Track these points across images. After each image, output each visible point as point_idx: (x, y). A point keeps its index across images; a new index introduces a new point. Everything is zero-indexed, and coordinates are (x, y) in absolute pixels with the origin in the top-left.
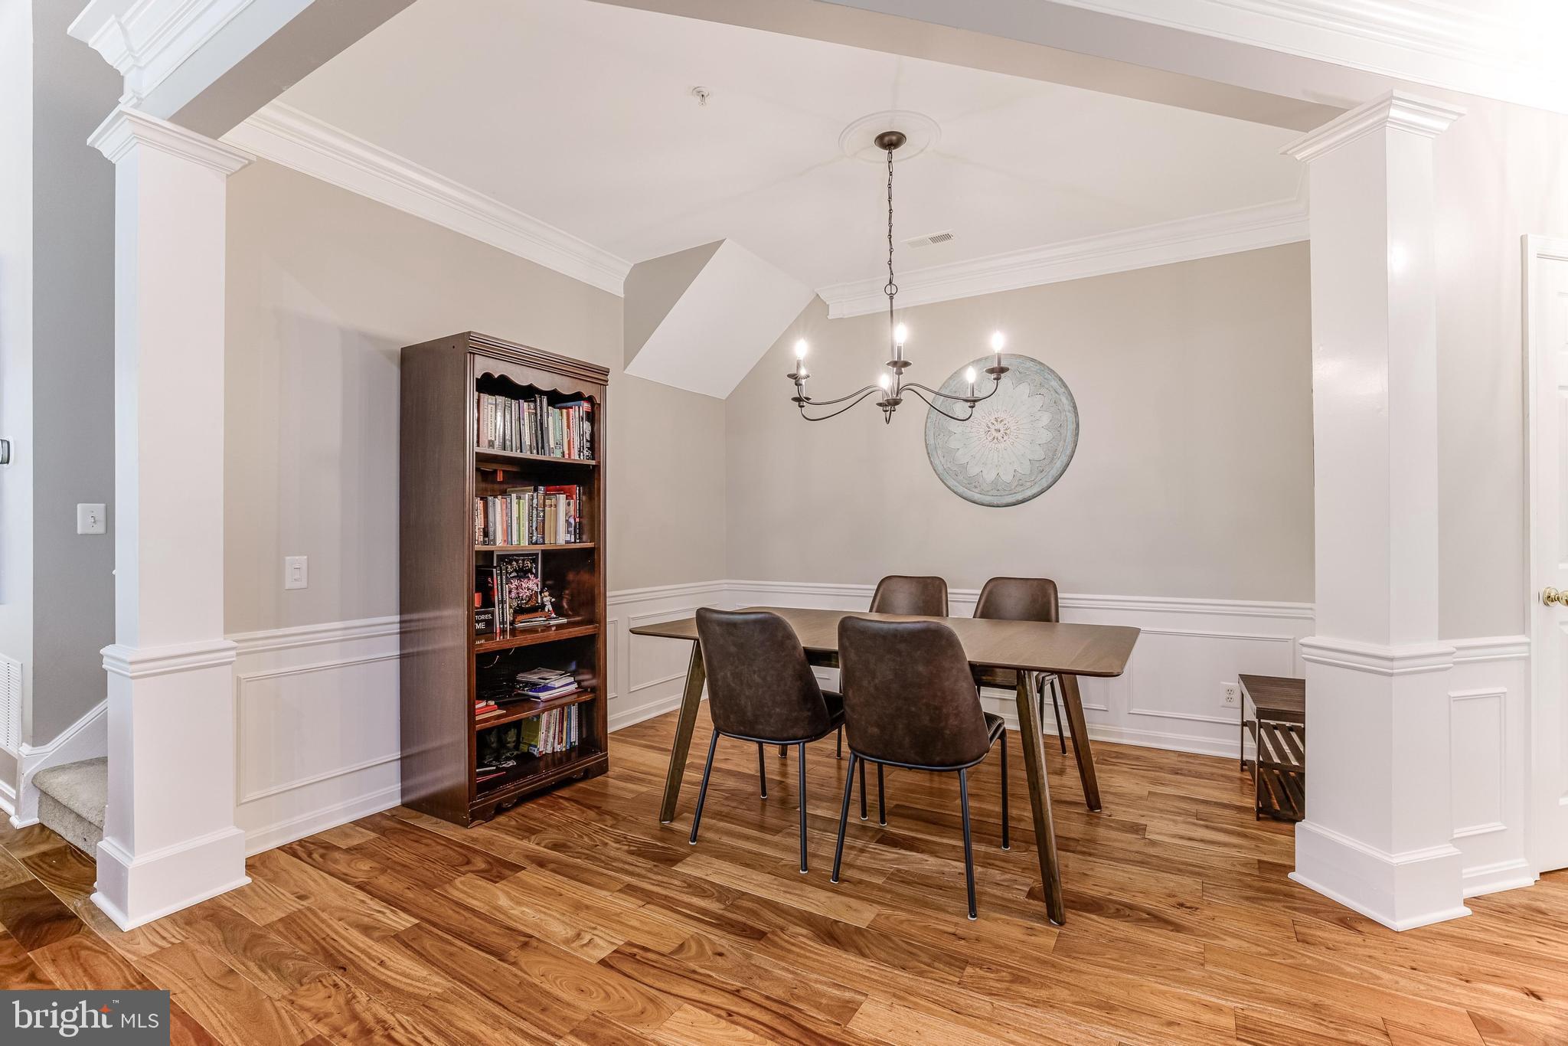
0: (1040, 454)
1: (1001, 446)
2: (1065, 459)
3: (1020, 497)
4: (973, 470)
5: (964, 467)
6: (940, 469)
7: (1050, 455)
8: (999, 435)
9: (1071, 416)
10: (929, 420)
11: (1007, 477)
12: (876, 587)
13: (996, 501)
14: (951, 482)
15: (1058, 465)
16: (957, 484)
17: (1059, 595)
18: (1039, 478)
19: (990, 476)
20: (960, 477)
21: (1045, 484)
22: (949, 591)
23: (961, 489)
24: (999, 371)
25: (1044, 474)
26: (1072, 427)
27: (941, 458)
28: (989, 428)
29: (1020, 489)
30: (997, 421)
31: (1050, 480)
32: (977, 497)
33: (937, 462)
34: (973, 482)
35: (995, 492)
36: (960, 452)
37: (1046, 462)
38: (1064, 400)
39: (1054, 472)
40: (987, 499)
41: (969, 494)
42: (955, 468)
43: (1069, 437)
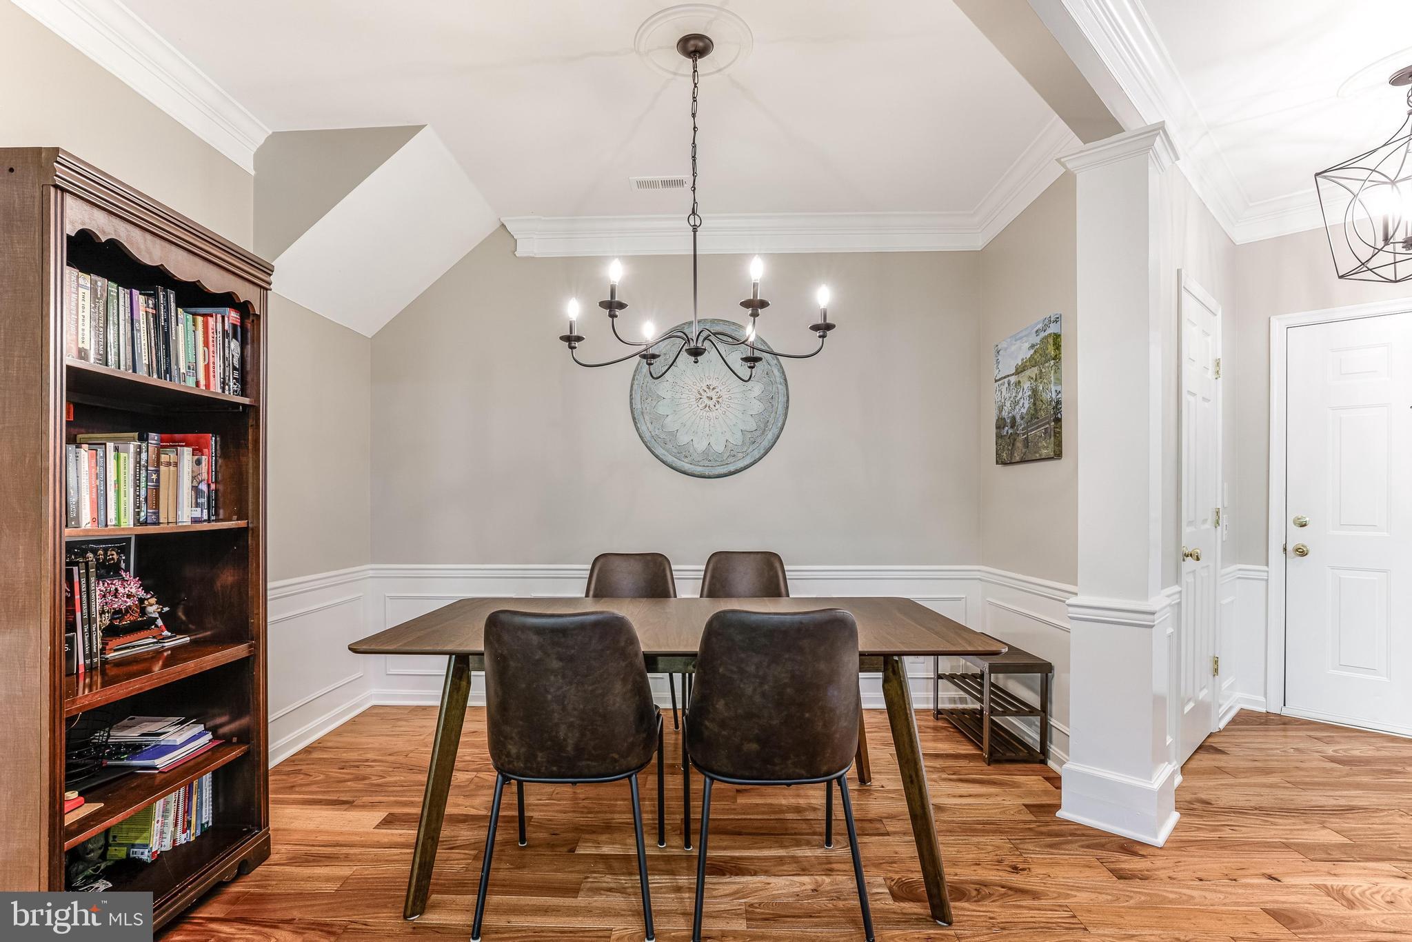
0: (752, 425)
1: (712, 415)
2: (776, 431)
3: (732, 468)
4: (683, 439)
5: (673, 434)
6: (647, 436)
7: (762, 426)
8: (711, 403)
9: (782, 388)
10: (636, 382)
11: (720, 448)
13: (707, 472)
14: (660, 451)
15: (770, 436)
16: (666, 453)
17: (786, 568)
18: (751, 449)
19: (700, 446)
20: (669, 446)
21: (757, 455)
22: (673, 567)
23: (670, 459)
24: (824, 328)
25: (756, 445)
26: (782, 399)
27: (649, 425)
28: (701, 395)
29: (731, 459)
30: (709, 388)
31: (762, 452)
32: (687, 467)
33: (643, 428)
34: (683, 452)
35: (707, 463)
36: (668, 419)
37: (758, 433)
38: (776, 372)
39: (766, 444)
40: (698, 470)
41: (678, 464)
42: (663, 436)
43: (781, 410)
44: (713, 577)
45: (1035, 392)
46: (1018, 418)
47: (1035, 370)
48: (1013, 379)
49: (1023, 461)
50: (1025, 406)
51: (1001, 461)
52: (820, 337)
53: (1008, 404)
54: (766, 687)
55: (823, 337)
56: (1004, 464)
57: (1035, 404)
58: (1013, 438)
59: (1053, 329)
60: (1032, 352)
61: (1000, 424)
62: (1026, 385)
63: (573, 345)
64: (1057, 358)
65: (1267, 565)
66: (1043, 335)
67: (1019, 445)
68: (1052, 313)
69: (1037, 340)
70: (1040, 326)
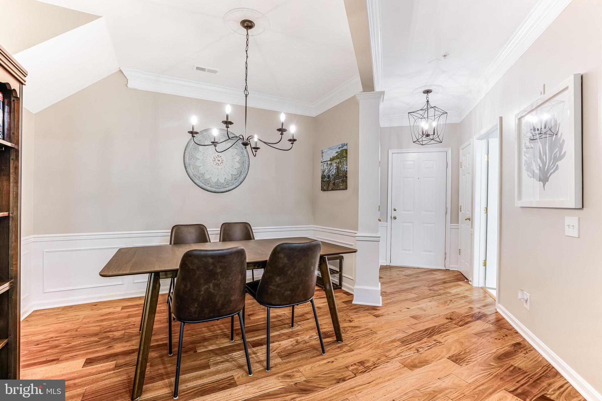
0: (235, 172)
1: (220, 167)
2: (245, 175)
3: (227, 189)
4: (207, 176)
5: (203, 174)
6: (191, 175)
7: (239, 173)
8: (219, 163)
9: (247, 158)
10: (187, 151)
11: (222, 181)
12: (170, 231)
13: (217, 190)
14: (197, 181)
15: (242, 177)
16: (199, 182)
18: (235, 182)
19: (214, 180)
20: (201, 179)
21: (237, 184)
22: (208, 230)
23: (201, 185)
25: (236, 181)
26: (247, 163)
27: (192, 170)
28: (215, 159)
29: (227, 186)
30: (218, 156)
31: (239, 183)
32: (209, 188)
33: (189, 171)
34: (207, 182)
35: (217, 187)
36: (200, 168)
37: (238, 176)
38: (245, 152)
39: (241, 180)
40: (213, 189)
41: (205, 187)
42: (198, 175)
43: (247, 167)
44: (224, 233)
45: (338, 168)
46: (331, 175)
47: (338, 160)
48: (329, 162)
49: (332, 190)
50: (334, 171)
51: (323, 190)
52: (291, 144)
53: (327, 170)
54: (296, 270)
55: (292, 144)
56: (324, 190)
57: (338, 171)
58: (329, 182)
59: (345, 148)
60: (337, 154)
61: (323, 177)
62: (335, 165)
63: (194, 135)
64: (346, 157)
65: (387, 222)
66: (341, 149)
67: (331, 184)
68: (345, 142)
69: (339, 150)
70: (340, 146)
